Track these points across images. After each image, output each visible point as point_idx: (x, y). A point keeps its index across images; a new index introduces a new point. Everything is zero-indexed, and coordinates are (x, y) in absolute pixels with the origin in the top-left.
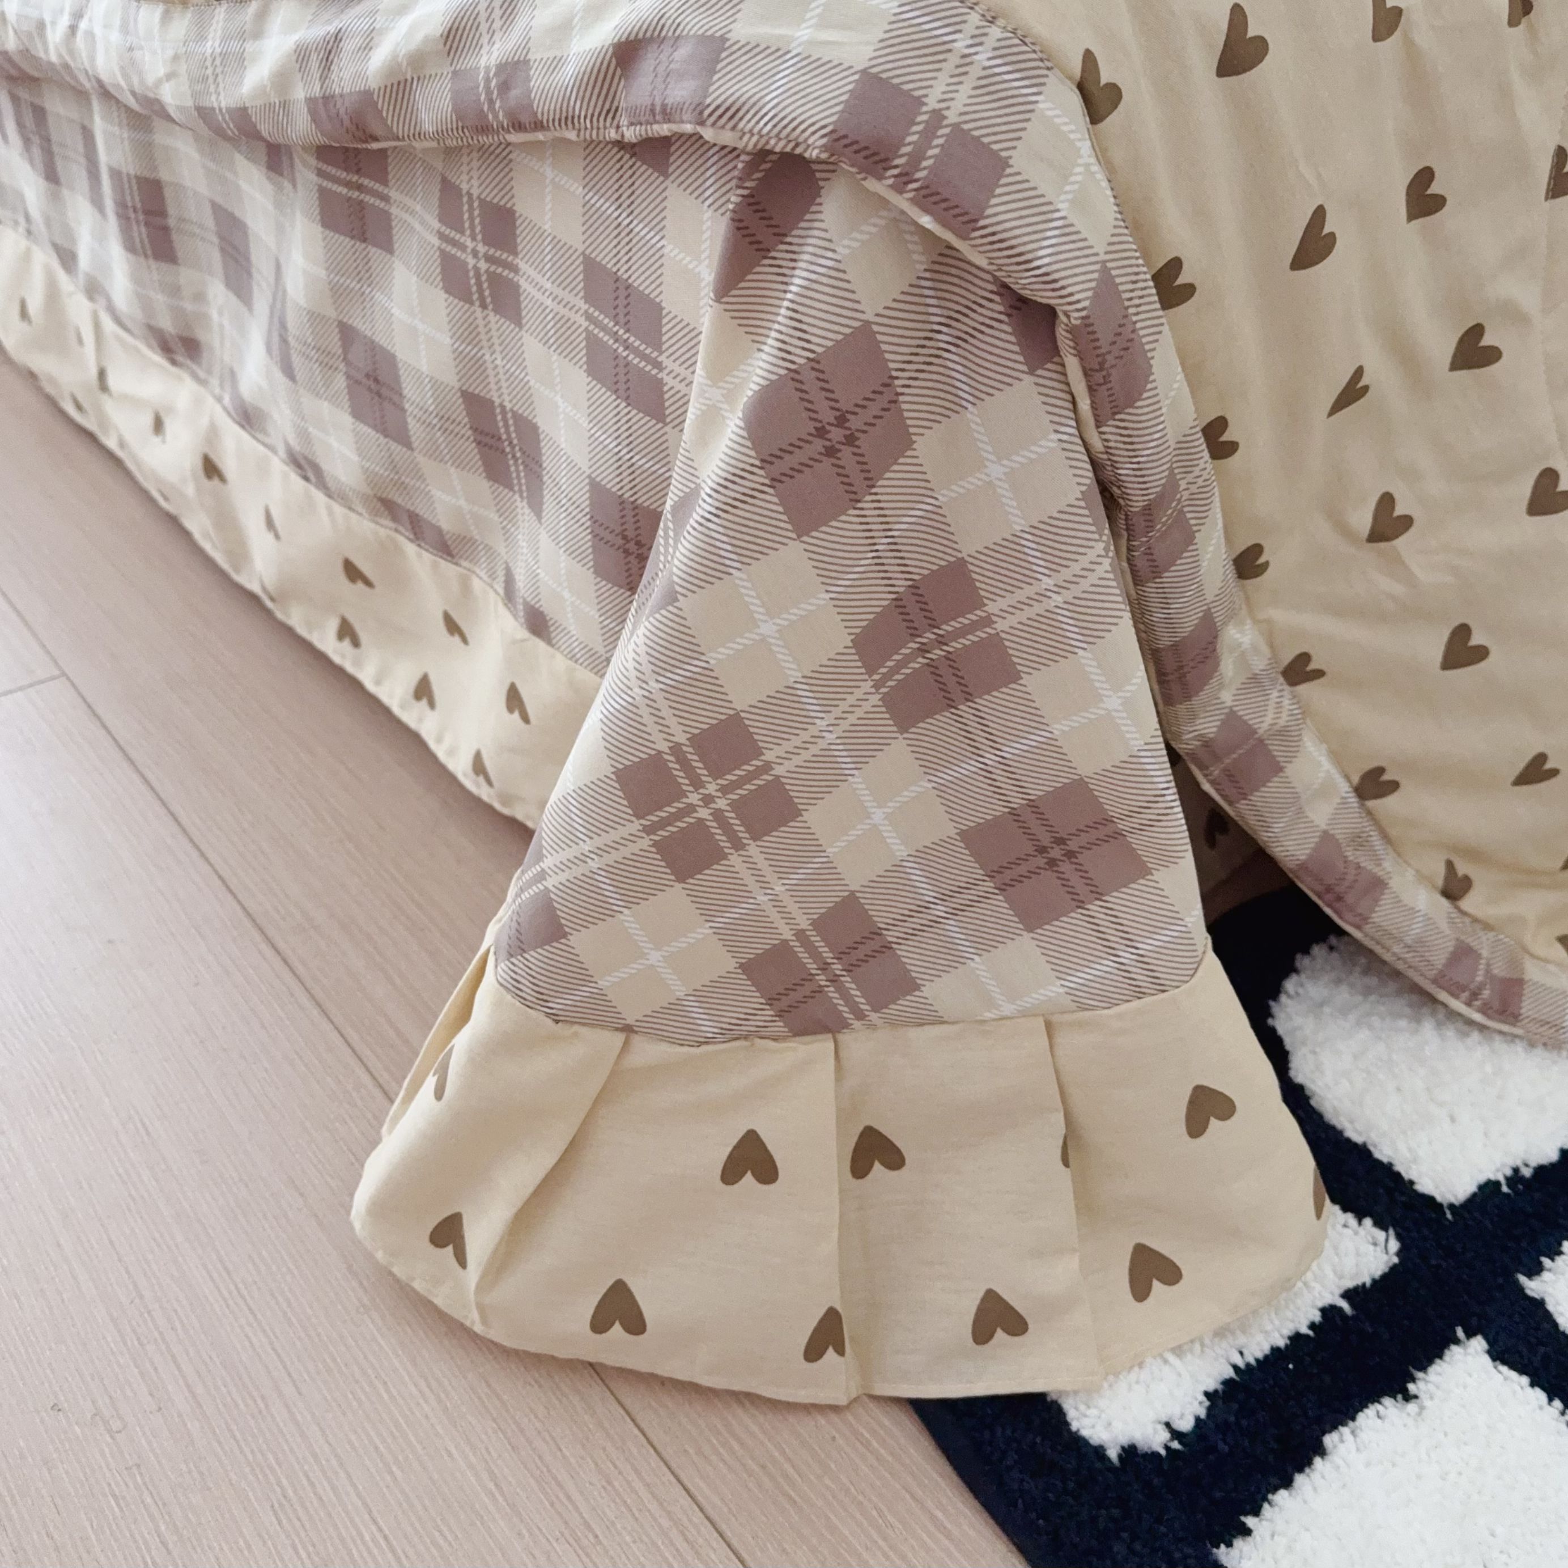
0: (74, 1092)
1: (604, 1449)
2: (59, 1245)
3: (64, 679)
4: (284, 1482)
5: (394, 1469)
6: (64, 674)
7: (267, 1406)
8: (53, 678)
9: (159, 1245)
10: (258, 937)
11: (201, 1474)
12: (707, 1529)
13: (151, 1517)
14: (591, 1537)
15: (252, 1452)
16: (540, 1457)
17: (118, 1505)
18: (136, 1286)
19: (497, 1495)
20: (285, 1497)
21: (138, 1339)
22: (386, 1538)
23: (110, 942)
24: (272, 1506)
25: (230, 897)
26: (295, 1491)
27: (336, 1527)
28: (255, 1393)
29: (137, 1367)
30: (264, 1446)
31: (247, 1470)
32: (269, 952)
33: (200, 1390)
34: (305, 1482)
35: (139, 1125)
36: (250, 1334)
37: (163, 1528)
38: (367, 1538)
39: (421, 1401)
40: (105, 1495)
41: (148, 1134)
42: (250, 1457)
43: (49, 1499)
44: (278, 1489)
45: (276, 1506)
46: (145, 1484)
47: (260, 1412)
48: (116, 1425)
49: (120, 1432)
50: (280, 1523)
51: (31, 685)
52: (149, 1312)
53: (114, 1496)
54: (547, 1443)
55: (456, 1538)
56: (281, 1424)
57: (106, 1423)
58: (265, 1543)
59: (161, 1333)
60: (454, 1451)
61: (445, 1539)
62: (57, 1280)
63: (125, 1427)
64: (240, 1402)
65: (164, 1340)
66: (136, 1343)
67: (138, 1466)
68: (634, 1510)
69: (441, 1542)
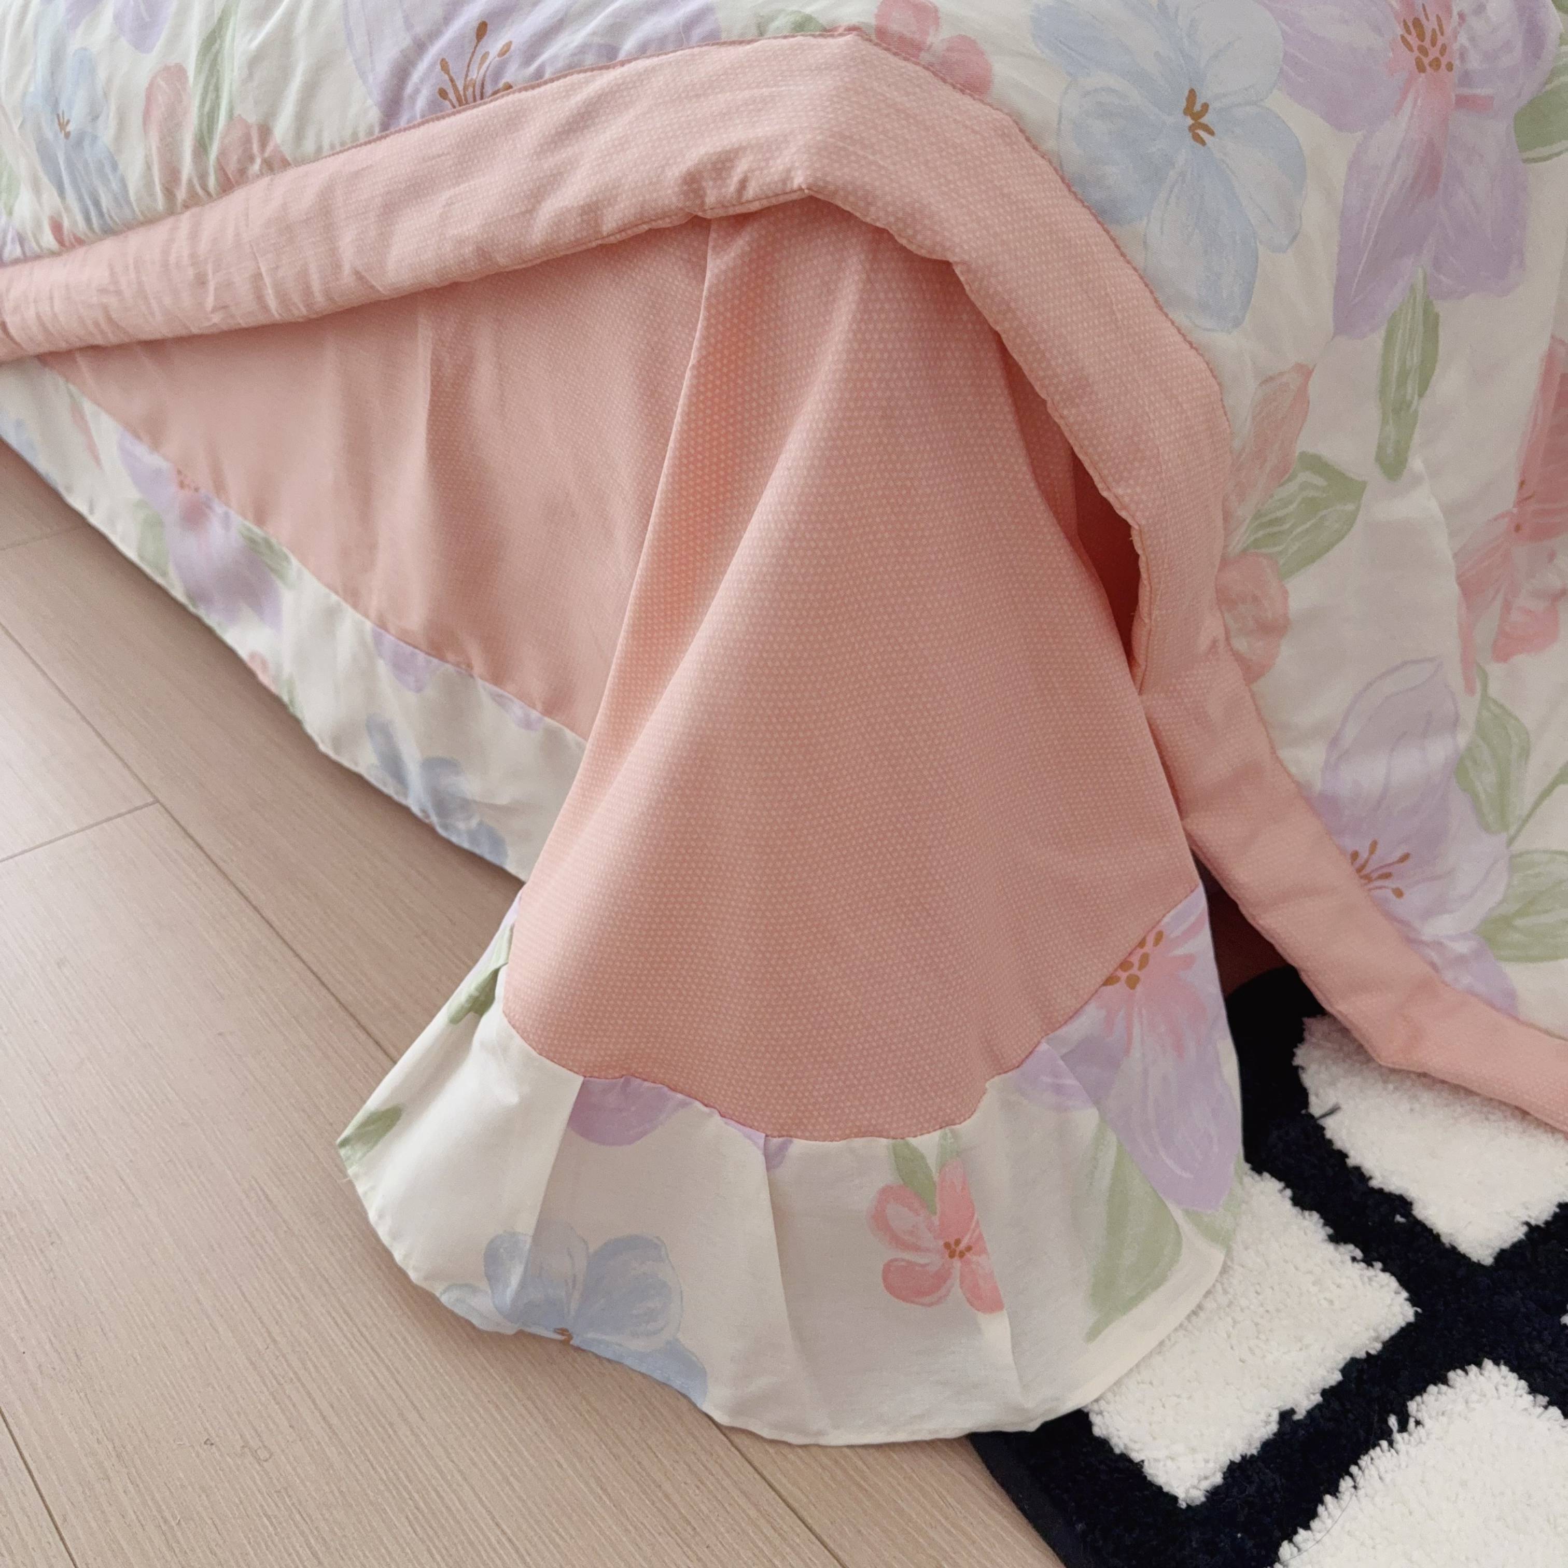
0: (200, 1167)
1: (695, 1454)
2: (198, 1300)
3: (157, 805)
4: (416, 1496)
5: (512, 1479)
6: (157, 801)
7: (395, 1432)
8: (147, 805)
9: (287, 1298)
10: (351, 1023)
11: (341, 1492)
12: (791, 1518)
13: (302, 1533)
14: (689, 1529)
15: (386, 1472)
16: (639, 1463)
17: (272, 1523)
18: (269, 1333)
19: (604, 1497)
20: (418, 1509)
21: (276, 1379)
22: (510, 1540)
23: (220, 1034)
24: (407, 1518)
25: (324, 992)
26: (426, 1503)
27: (465, 1534)
28: (383, 1420)
29: (278, 1403)
30: (396, 1467)
31: (382, 1488)
32: (362, 1036)
33: (334, 1421)
34: (433, 1494)
35: (260, 1193)
36: (375, 1370)
37: (312, 1541)
38: (493, 1540)
39: (531, 1420)
40: (258, 1515)
41: (269, 1201)
42: (384, 1477)
43: (209, 1522)
44: (410, 1502)
45: (411, 1516)
46: (293, 1504)
47: (390, 1437)
48: (263, 1454)
49: (266, 1461)
50: (415, 1532)
51: (130, 812)
52: (284, 1356)
53: (269, 1518)
54: (643, 1449)
55: (572, 1537)
56: (409, 1446)
57: (254, 1453)
58: (403, 1550)
59: (295, 1373)
60: (562, 1461)
61: (562, 1537)
62: (199, 1332)
63: (271, 1455)
64: (370, 1429)
65: (299, 1380)
66: (274, 1382)
67: (286, 1489)
68: (726, 1505)
69: (557, 1539)
